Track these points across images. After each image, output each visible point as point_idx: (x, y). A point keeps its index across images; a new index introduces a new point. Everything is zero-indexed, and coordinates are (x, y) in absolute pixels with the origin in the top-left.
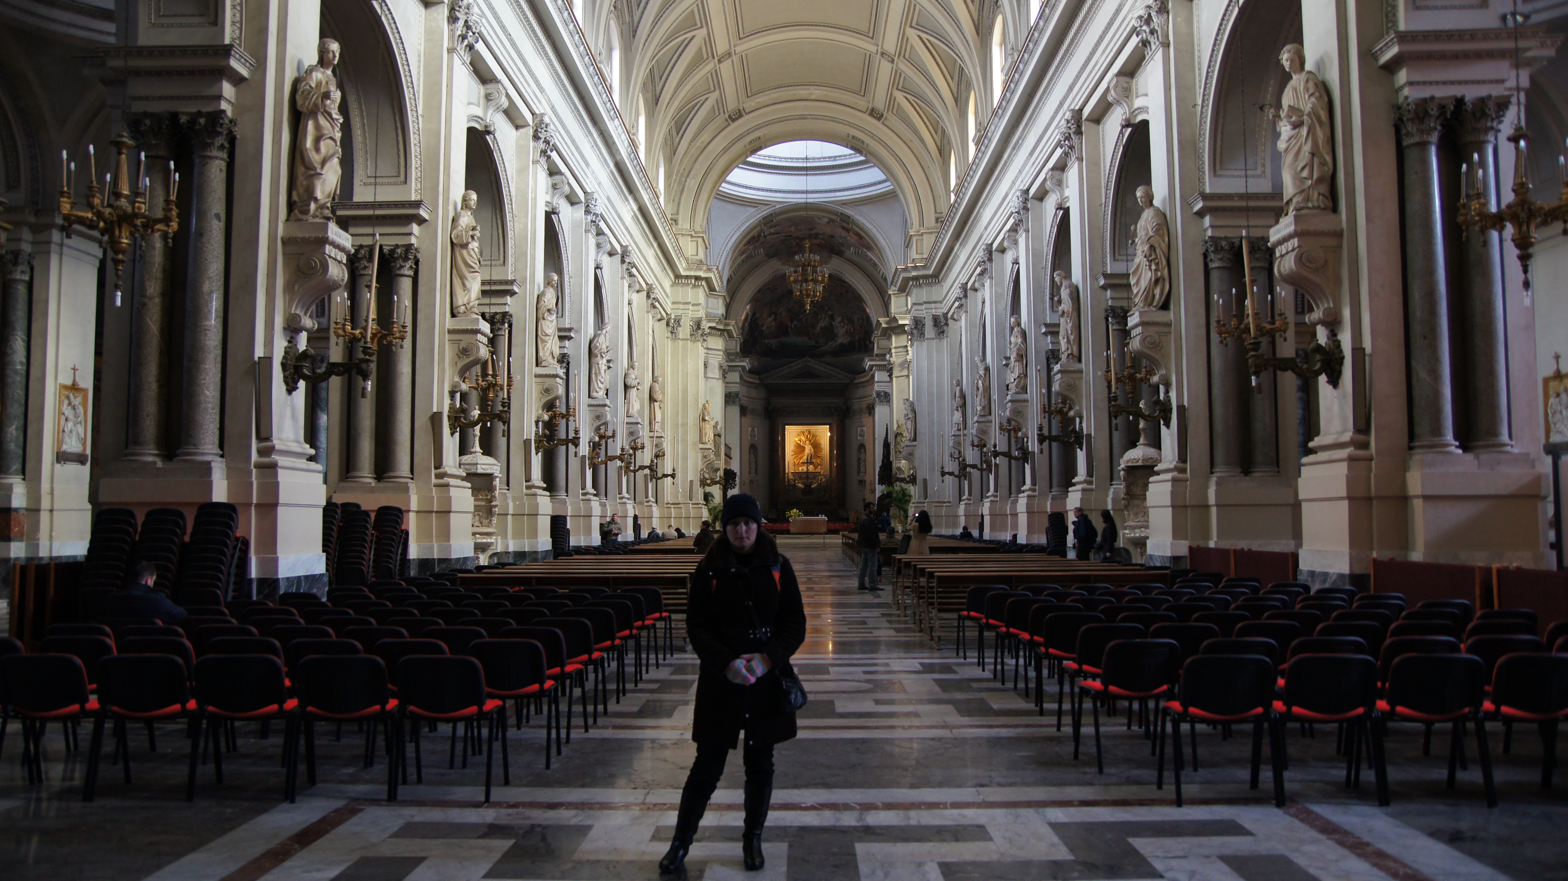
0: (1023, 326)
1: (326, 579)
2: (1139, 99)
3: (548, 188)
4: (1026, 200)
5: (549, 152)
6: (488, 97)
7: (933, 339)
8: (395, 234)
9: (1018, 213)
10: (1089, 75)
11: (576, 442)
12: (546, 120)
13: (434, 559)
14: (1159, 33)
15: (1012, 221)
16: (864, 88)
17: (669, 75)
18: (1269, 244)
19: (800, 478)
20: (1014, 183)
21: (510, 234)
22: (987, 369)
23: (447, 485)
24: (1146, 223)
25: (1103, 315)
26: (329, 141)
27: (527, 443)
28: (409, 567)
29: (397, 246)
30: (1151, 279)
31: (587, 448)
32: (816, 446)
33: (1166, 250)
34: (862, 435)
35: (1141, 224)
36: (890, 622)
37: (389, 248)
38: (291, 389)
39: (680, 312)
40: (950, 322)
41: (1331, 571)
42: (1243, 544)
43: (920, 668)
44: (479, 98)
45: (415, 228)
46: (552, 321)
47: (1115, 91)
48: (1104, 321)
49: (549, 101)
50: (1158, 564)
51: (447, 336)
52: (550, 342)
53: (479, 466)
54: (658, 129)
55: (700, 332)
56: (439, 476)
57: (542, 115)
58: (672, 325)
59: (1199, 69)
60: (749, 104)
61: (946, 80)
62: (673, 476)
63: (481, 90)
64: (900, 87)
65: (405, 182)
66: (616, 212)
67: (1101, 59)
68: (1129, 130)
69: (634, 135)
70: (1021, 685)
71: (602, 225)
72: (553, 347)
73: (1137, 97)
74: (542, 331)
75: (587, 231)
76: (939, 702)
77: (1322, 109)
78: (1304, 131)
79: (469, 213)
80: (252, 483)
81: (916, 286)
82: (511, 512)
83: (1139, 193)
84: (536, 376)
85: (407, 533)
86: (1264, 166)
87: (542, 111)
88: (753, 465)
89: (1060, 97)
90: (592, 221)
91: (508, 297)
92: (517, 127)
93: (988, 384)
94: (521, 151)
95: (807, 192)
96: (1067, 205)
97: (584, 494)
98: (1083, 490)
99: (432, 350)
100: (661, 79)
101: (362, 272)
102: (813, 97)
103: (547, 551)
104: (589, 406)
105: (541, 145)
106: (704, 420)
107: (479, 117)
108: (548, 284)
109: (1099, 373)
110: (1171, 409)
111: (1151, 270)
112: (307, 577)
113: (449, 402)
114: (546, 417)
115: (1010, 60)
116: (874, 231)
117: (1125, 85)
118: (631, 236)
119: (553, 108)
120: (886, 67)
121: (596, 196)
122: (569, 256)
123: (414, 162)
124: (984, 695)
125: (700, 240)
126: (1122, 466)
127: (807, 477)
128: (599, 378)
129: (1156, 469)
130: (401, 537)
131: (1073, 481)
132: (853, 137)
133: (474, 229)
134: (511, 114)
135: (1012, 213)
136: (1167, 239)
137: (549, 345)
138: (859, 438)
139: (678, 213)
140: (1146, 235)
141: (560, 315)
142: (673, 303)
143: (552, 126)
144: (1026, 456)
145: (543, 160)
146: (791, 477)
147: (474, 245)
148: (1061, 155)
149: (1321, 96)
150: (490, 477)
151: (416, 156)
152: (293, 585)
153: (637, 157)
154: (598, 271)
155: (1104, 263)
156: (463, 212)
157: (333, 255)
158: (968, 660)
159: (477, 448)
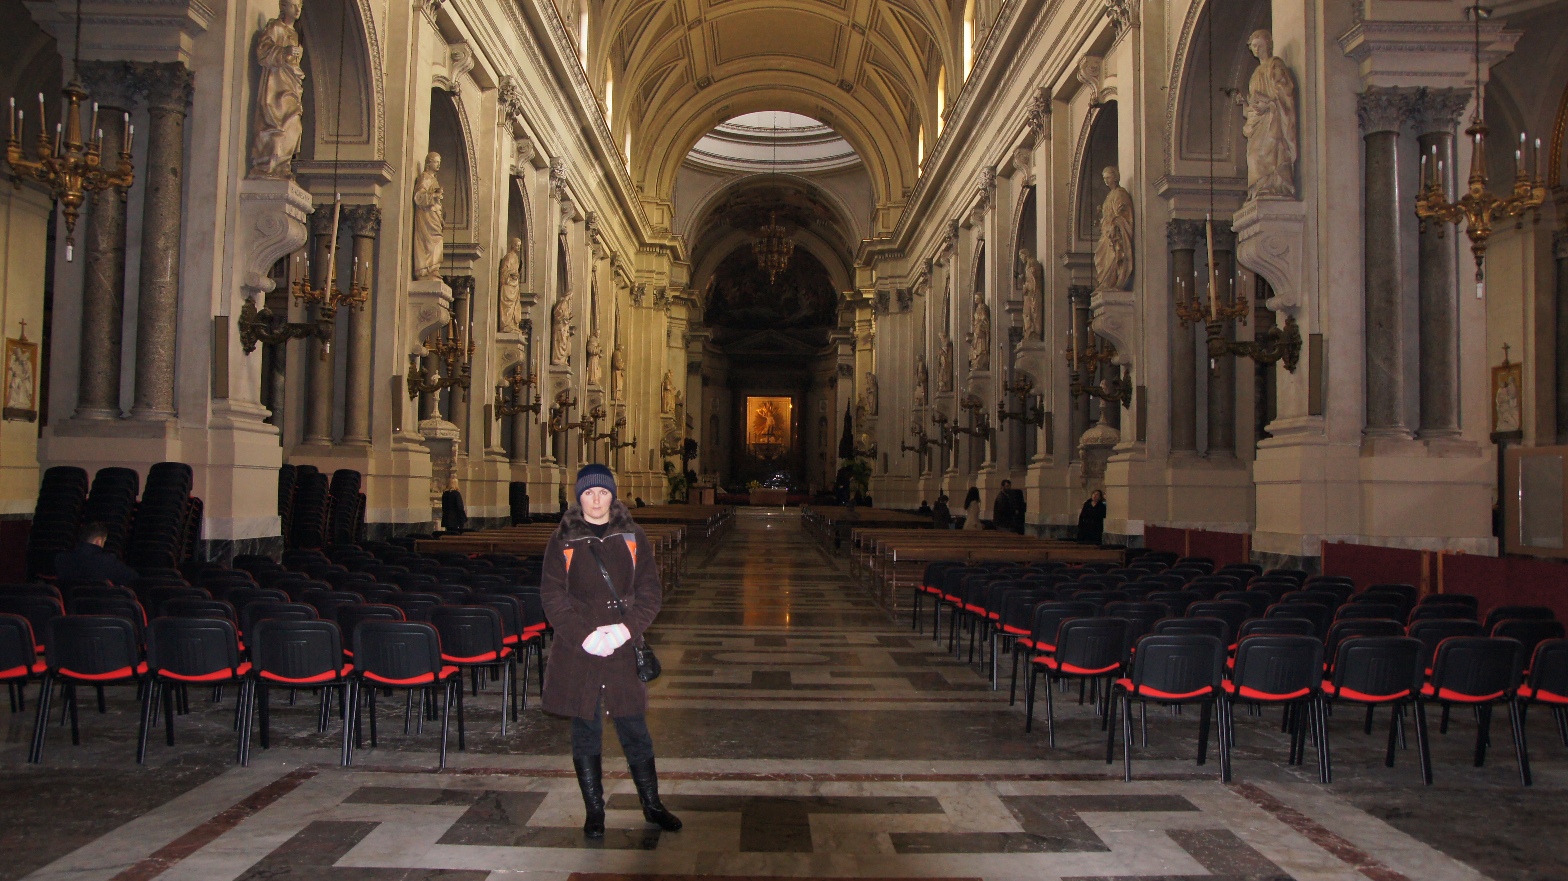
0: (986, 303)
1: (281, 542)
2: (1108, 79)
3: (513, 152)
4: (993, 178)
5: (515, 115)
6: (454, 58)
7: (897, 313)
8: (356, 195)
9: (985, 189)
10: (1059, 54)
11: (536, 408)
12: (513, 82)
13: (391, 524)
14: (1130, 14)
15: (978, 197)
16: (834, 59)
17: (638, 41)
18: (1232, 229)
20: (981, 160)
21: (474, 197)
22: (950, 345)
23: (406, 450)
24: (1111, 204)
25: (1066, 294)
26: (290, 97)
27: (487, 408)
28: (366, 531)
29: (358, 206)
30: (1114, 260)
31: (548, 415)
32: (778, 418)
33: (1130, 231)
34: (824, 408)
35: (1107, 204)
36: (848, 595)
37: (350, 208)
38: (248, 349)
39: (644, 280)
40: (915, 297)
41: (1283, 553)
42: (1198, 525)
43: (876, 641)
44: (445, 58)
45: (378, 189)
46: (514, 287)
47: (1084, 70)
48: (1067, 300)
49: (516, 63)
50: (1114, 543)
51: (409, 300)
52: (512, 307)
53: (438, 431)
54: (626, 95)
55: (664, 301)
56: (397, 440)
57: (509, 76)
58: (636, 293)
59: (1169, 52)
60: (718, 73)
61: (916, 54)
62: (634, 445)
63: (448, 50)
64: (870, 60)
65: (368, 142)
66: (582, 177)
67: (1071, 38)
68: (1098, 110)
69: (601, 100)
70: (976, 659)
71: (567, 190)
72: (516, 313)
73: (1106, 77)
74: (505, 296)
75: (552, 196)
76: (894, 675)
77: (1288, 95)
78: (1270, 116)
79: (433, 175)
80: (206, 444)
81: (881, 260)
82: (470, 477)
83: (1106, 174)
84: (498, 341)
85: (364, 497)
86: (1229, 150)
87: (509, 74)
88: (714, 436)
89: (1031, 75)
90: (557, 186)
91: (471, 262)
92: (483, 89)
93: (950, 359)
94: (487, 113)
95: (774, 163)
96: (1034, 183)
97: (544, 461)
98: (1042, 468)
99: (393, 312)
100: (629, 44)
101: (322, 232)
102: (783, 67)
103: (505, 518)
104: (551, 372)
105: (508, 109)
106: (666, 389)
107: (444, 78)
108: (512, 248)
109: (1061, 352)
110: (1131, 389)
111: (1115, 250)
112: (262, 540)
113: (409, 365)
114: (507, 383)
115: (980, 36)
116: (841, 204)
117: (1095, 65)
118: (597, 203)
119: (520, 71)
120: (856, 40)
121: (561, 161)
122: (533, 221)
123: (377, 122)
124: (940, 670)
125: (665, 208)
126: (1081, 445)
128: (561, 345)
129: (1115, 448)
130: (358, 501)
131: (1033, 458)
132: (822, 109)
133: (437, 191)
134: (477, 75)
135: (979, 190)
136: (1131, 220)
137: (511, 310)
138: (821, 411)
139: (643, 181)
140: (1111, 215)
141: (523, 280)
142: (637, 271)
143: (518, 89)
144: (986, 432)
145: (508, 124)
146: (752, 448)
147: (438, 207)
148: (1029, 133)
149: (1287, 83)
150: (450, 442)
151: (379, 116)
152: (247, 548)
153: (604, 123)
154: (563, 237)
155: (1069, 242)
156: (426, 174)
157: (293, 214)
158: (924, 634)
159: (437, 413)
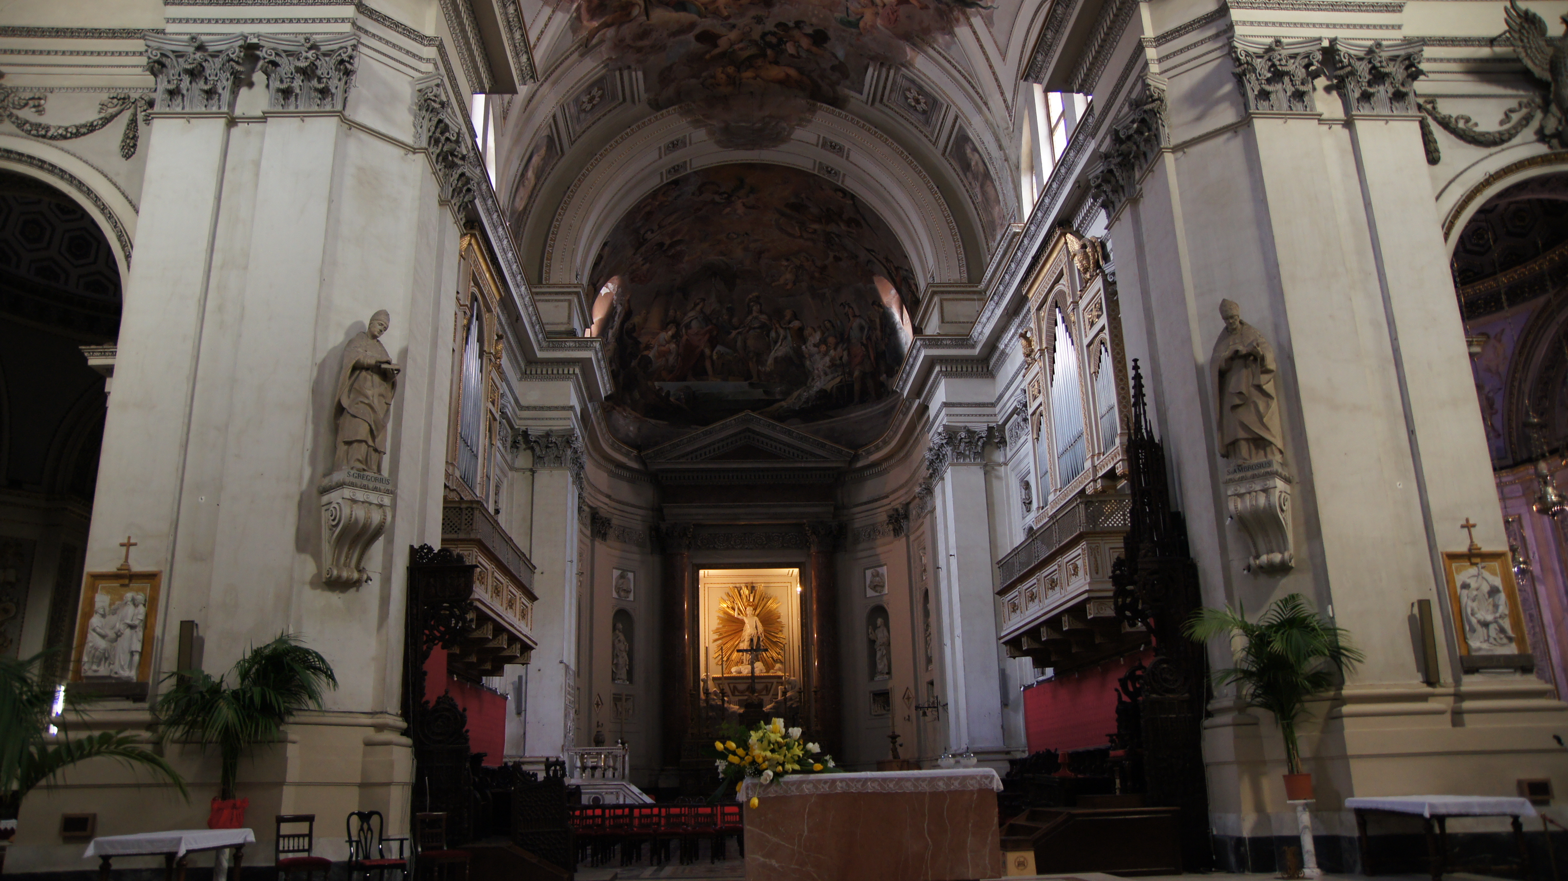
19: (734, 691)
88: (623, 659)
127: (751, 689)
